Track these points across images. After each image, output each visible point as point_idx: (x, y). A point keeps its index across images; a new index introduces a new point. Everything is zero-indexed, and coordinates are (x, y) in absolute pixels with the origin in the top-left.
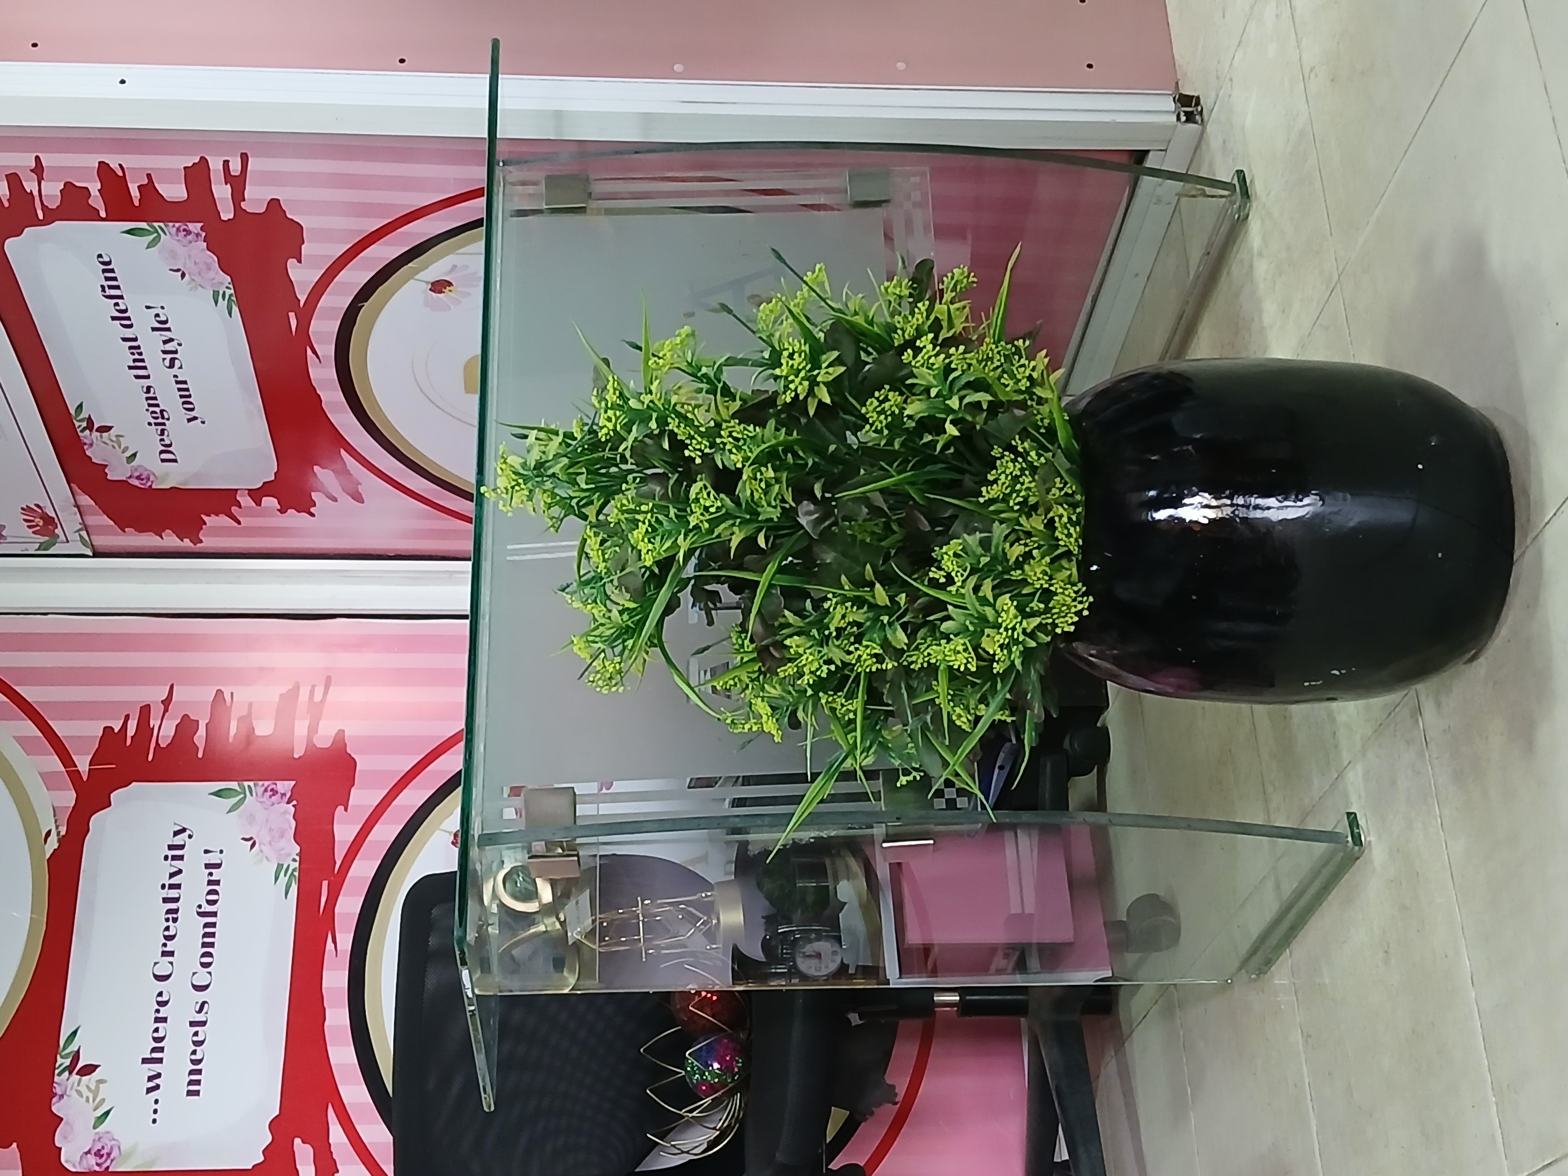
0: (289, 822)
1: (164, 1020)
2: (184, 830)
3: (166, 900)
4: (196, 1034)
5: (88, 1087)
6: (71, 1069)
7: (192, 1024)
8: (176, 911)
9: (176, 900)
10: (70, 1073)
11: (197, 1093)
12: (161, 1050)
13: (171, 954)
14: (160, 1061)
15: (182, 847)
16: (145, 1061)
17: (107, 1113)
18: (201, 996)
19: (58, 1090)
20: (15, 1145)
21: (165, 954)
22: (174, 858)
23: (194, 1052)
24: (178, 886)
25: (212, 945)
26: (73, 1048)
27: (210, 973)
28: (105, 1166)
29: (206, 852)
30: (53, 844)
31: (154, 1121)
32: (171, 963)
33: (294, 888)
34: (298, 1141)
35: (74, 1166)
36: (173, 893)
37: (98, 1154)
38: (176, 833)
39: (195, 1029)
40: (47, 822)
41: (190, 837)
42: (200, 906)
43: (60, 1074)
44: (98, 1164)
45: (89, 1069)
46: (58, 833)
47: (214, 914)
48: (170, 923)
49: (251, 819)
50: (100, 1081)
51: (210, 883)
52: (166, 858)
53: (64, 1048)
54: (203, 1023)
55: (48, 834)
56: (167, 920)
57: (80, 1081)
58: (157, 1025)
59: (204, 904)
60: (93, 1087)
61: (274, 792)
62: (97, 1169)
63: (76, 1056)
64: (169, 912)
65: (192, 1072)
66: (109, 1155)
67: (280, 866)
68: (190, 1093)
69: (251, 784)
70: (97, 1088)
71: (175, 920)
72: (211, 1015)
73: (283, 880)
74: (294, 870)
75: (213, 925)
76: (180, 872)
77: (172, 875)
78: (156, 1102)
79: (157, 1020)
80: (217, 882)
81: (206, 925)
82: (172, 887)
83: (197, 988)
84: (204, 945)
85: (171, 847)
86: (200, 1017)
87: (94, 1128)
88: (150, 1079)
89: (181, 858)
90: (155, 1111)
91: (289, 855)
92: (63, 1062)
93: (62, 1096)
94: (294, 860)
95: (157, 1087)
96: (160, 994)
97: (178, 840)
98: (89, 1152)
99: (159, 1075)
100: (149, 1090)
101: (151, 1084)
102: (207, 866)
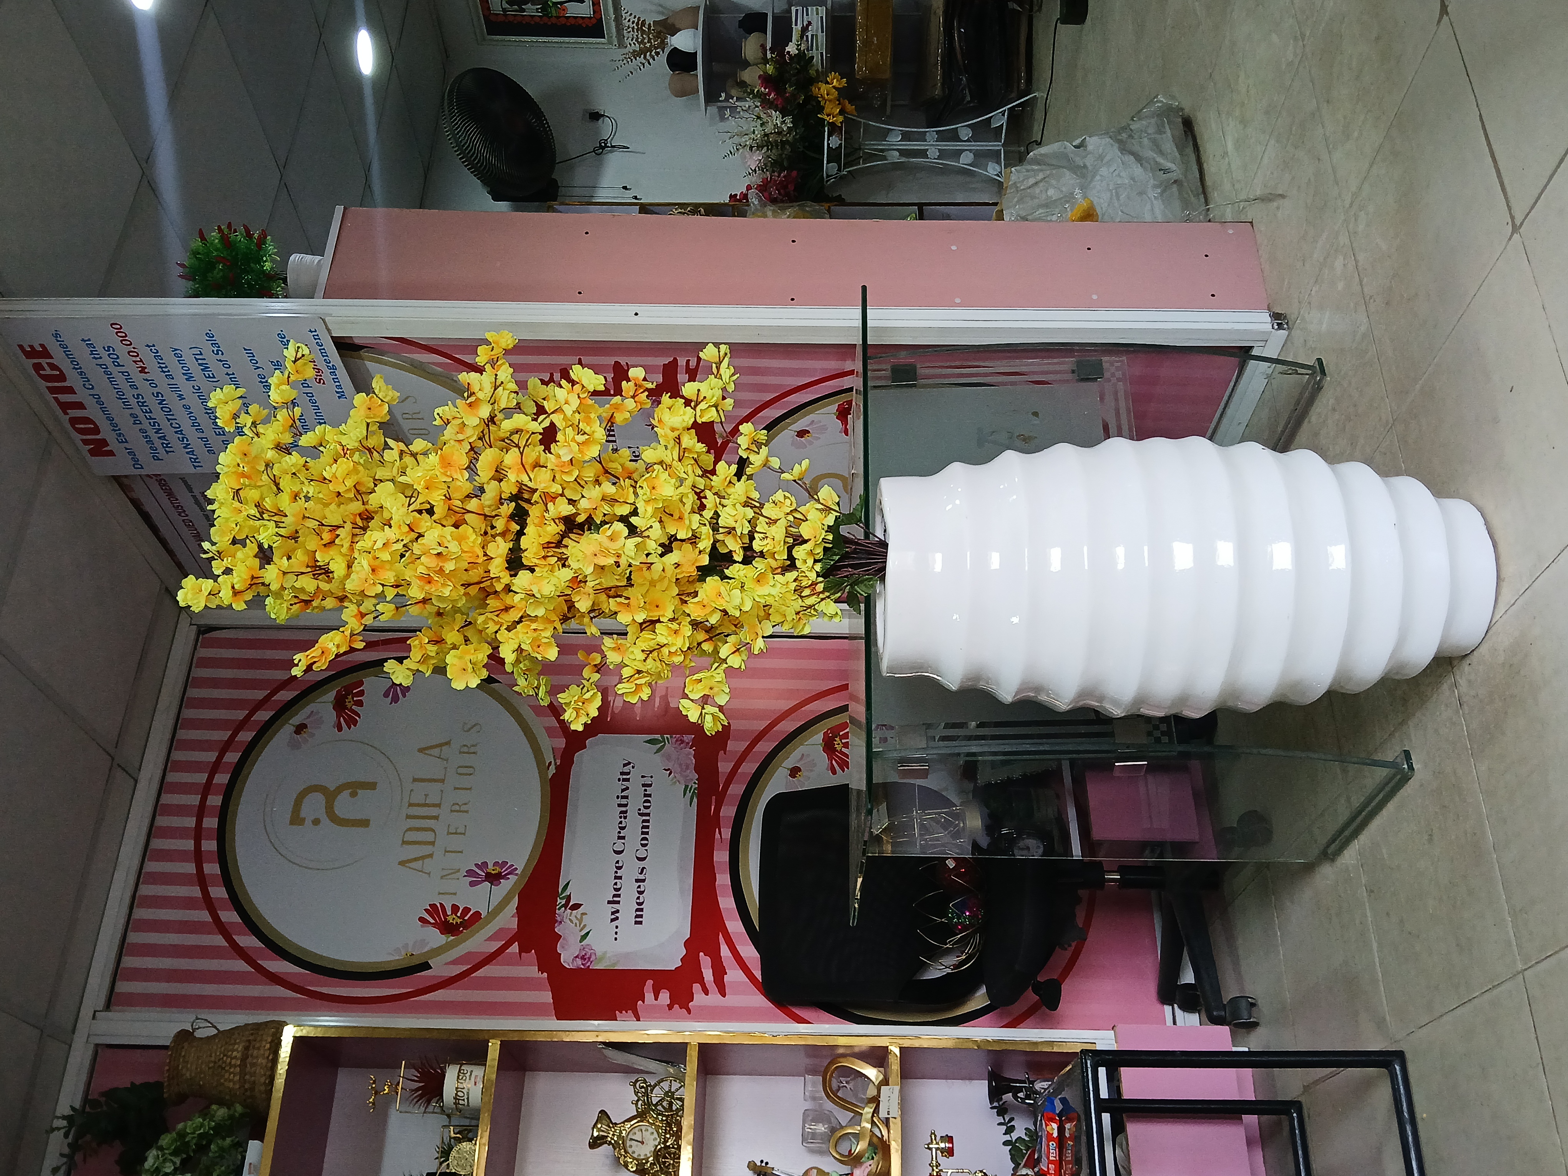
0: (692, 760)
1: (620, 878)
2: (629, 763)
3: (620, 805)
4: (639, 887)
5: (576, 917)
6: (565, 906)
7: (637, 881)
8: (626, 812)
9: (626, 805)
10: (565, 909)
11: (641, 923)
12: (619, 896)
13: (623, 838)
14: (618, 902)
15: (628, 774)
16: (609, 902)
17: (588, 933)
18: (642, 864)
19: (559, 919)
20: (533, 951)
21: (620, 838)
22: (624, 780)
23: (638, 898)
24: (626, 797)
25: (647, 833)
26: (567, 893)
27: (646, 850)
28: (588, 965)
29: (643, 777)
30: (552, 770)
31: (616, 939)
32: (624, 844)
33: (695, 800)
34: (701, 954)
35: (569, 965)
36: (624, 801)
37: (583, 958)
38: (625, 765)
39: (639, 884)
40: (549, 757)
41: (633, 767)
42: (640, 810)
43: (559, 909)
44: (582, 964)
45: (577, 906)
46: (556, 764)
47: (648, 815)
48: (622, 819)
49: (669, 758)
50: (583, 914)
51: (645, 795)
52: (619, 780)
53: (562, 893)
54: (643, 881)
55: (550, 764)
56: (621, 817)
57: (571, 913)
58: (616, 881)
59: (642, 808)
60: (579, 917)
61: (682, 742)
62: (582, 967)
63: (569, 898)
64: (621, 812)
65: (637, 910)
66: (589, 958)
67: (687, 787)
68: (636, 923)
69: (668, 736)
70: (582, 917)
71: (625, 818)
72: (648, 875)
73: (689, 795)
74: (695, 789)
75: (648, 821)
76: (627, 788)
77: (623, 791)
78: (617, 927)
79: (616, 878)
80: (650, 796)
81: (644, 821)
82: (623, 797)
83: (639, 859)
84: (643, 833)
85: (622, 773)
86: (641, 877)
87: (580, 942)
88: (613, 913)
89: (628, 780)
90: (616, 933)
91: (692, 780)
92: (561, 902)
93: (561, 922)
94: (695, 783)
95: (617, 918)
96: (617, 862)
97: (626, 770)
98: (576, 957)
99: (618, 911)
100: (612, 920)
101: (613, 917)
102: (644, 785)
